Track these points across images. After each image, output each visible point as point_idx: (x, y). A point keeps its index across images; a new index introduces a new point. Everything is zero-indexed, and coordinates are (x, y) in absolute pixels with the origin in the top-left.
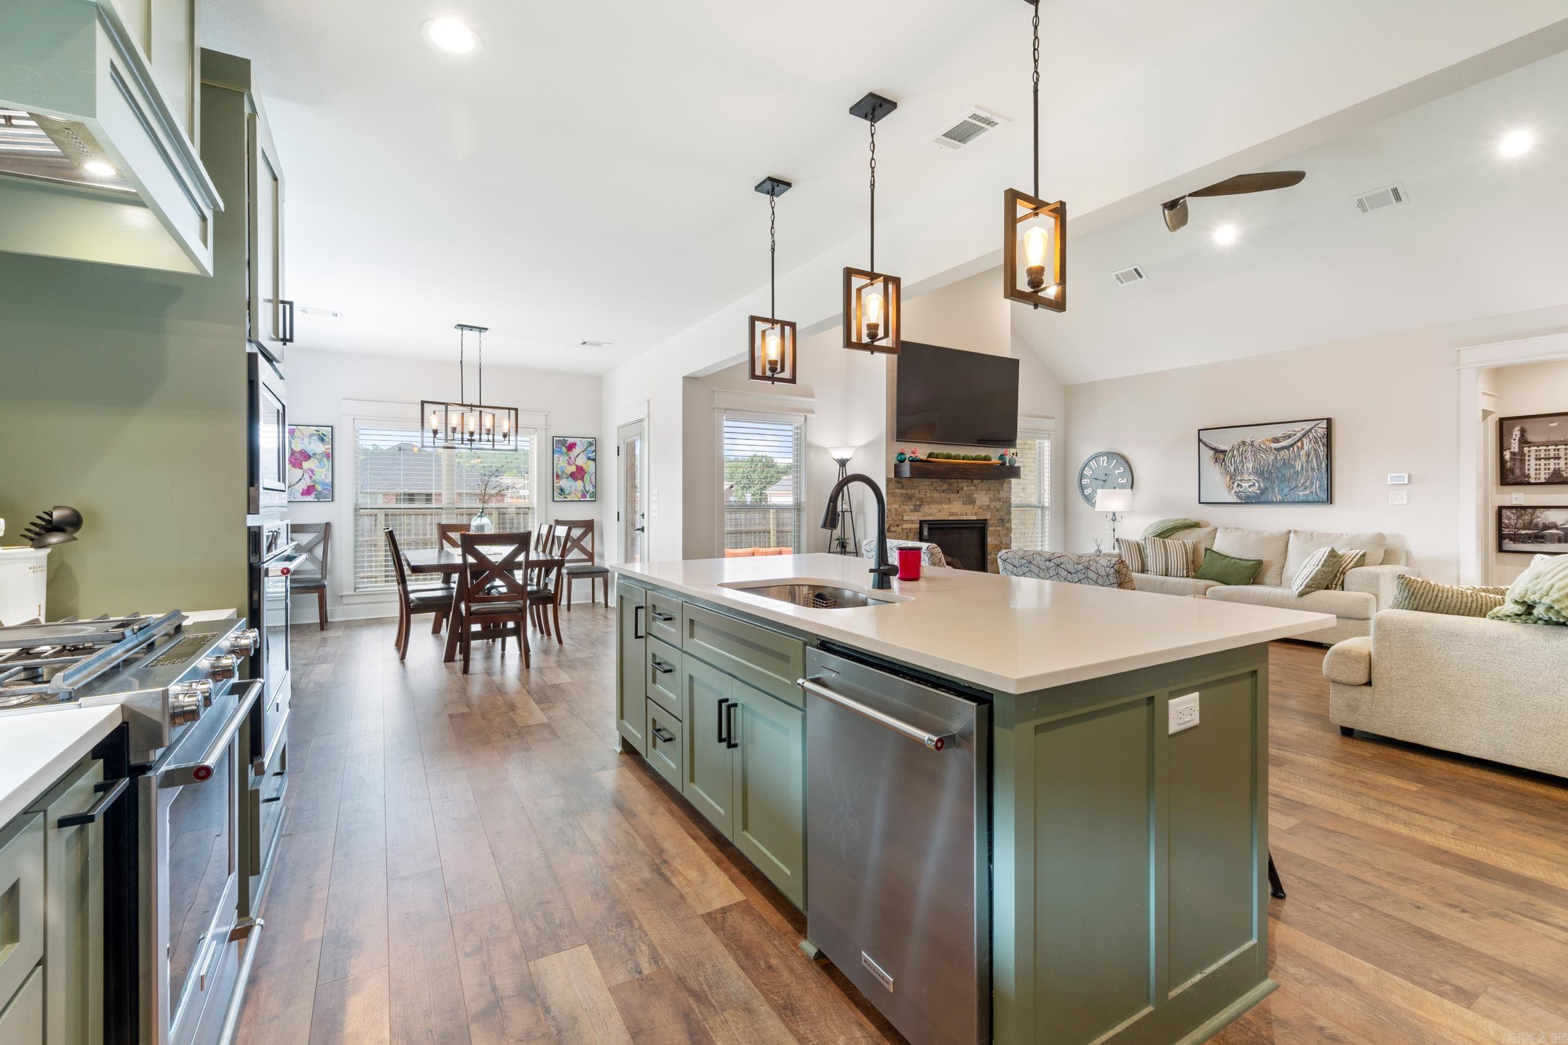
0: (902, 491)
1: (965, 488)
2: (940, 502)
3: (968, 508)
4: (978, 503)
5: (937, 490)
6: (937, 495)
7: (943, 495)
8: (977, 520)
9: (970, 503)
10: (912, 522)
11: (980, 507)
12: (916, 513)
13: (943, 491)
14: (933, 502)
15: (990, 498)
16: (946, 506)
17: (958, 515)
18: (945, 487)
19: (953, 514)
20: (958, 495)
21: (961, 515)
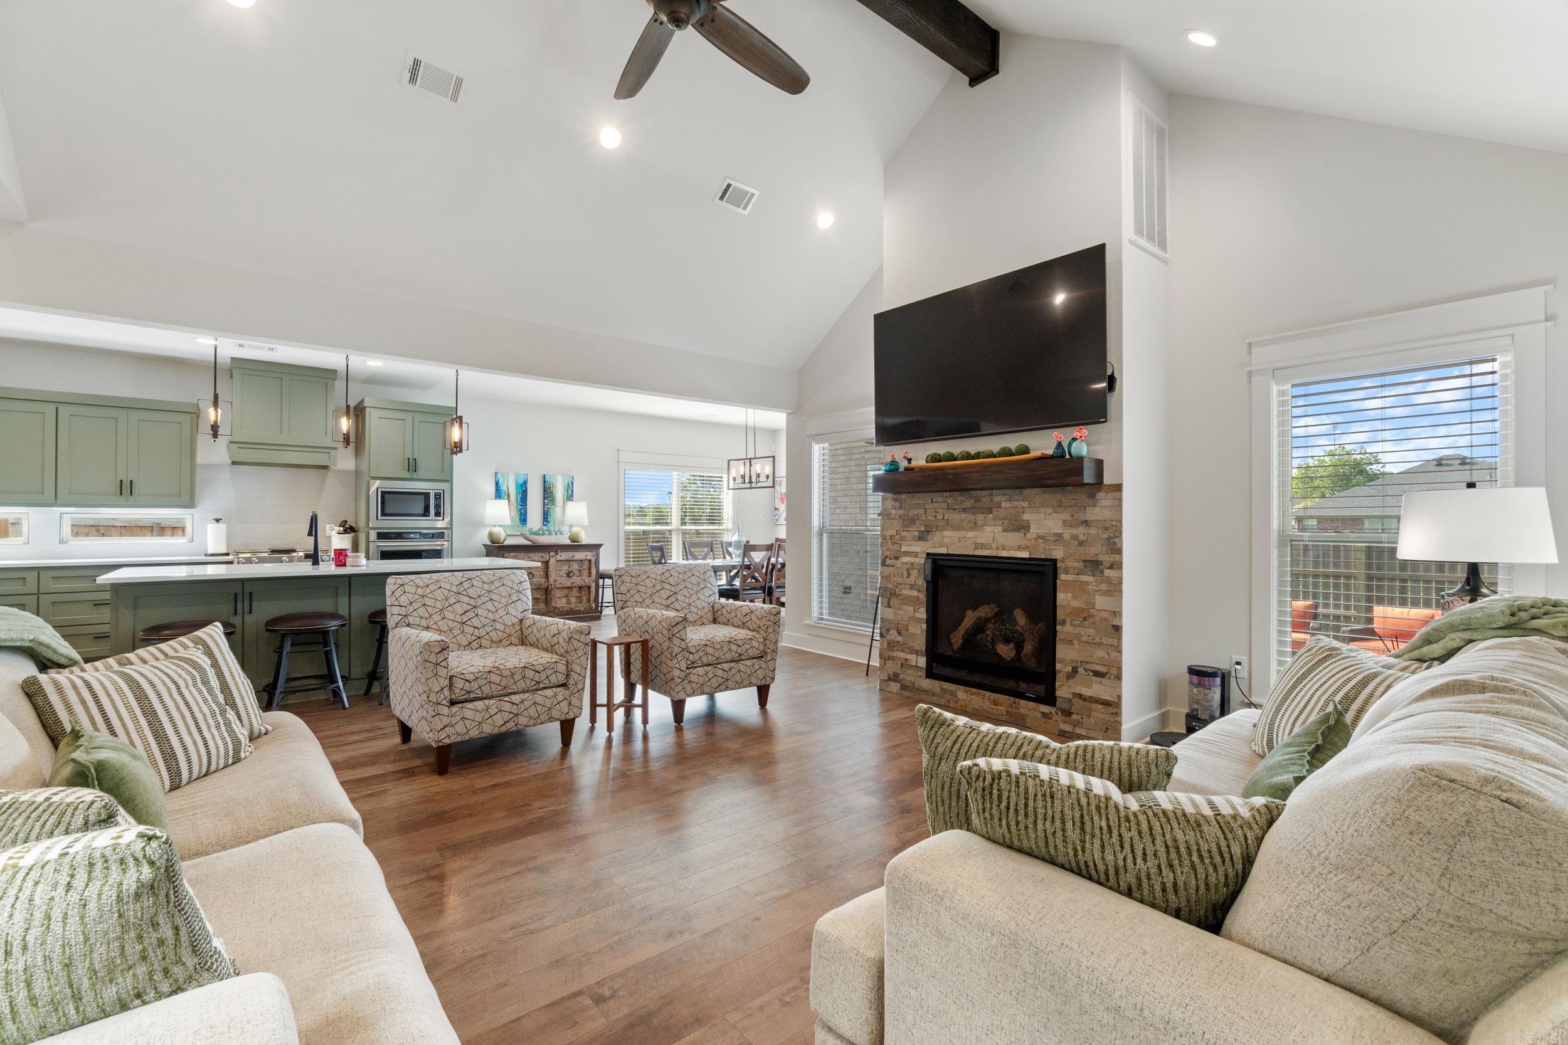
0: (900, 512)
1: (1004, 504)
2: (958, 528)
3: (1014, 538)
4: (1034, 530)
5: (954, 509)
6: (955, 517)
7: (964, 515)
8: (1030, 559)
9: (1017, 530)
10: (915, 555)
11: (1039, 537)
12: (921, 543)
13: (964, 510)
14: (948, 525)
15: (1065, 521)
16: (970, 534)
17: (991, 548)
18: (968, 504)
19: (983, 546)
20: (991, 516)
21: (997, 548)
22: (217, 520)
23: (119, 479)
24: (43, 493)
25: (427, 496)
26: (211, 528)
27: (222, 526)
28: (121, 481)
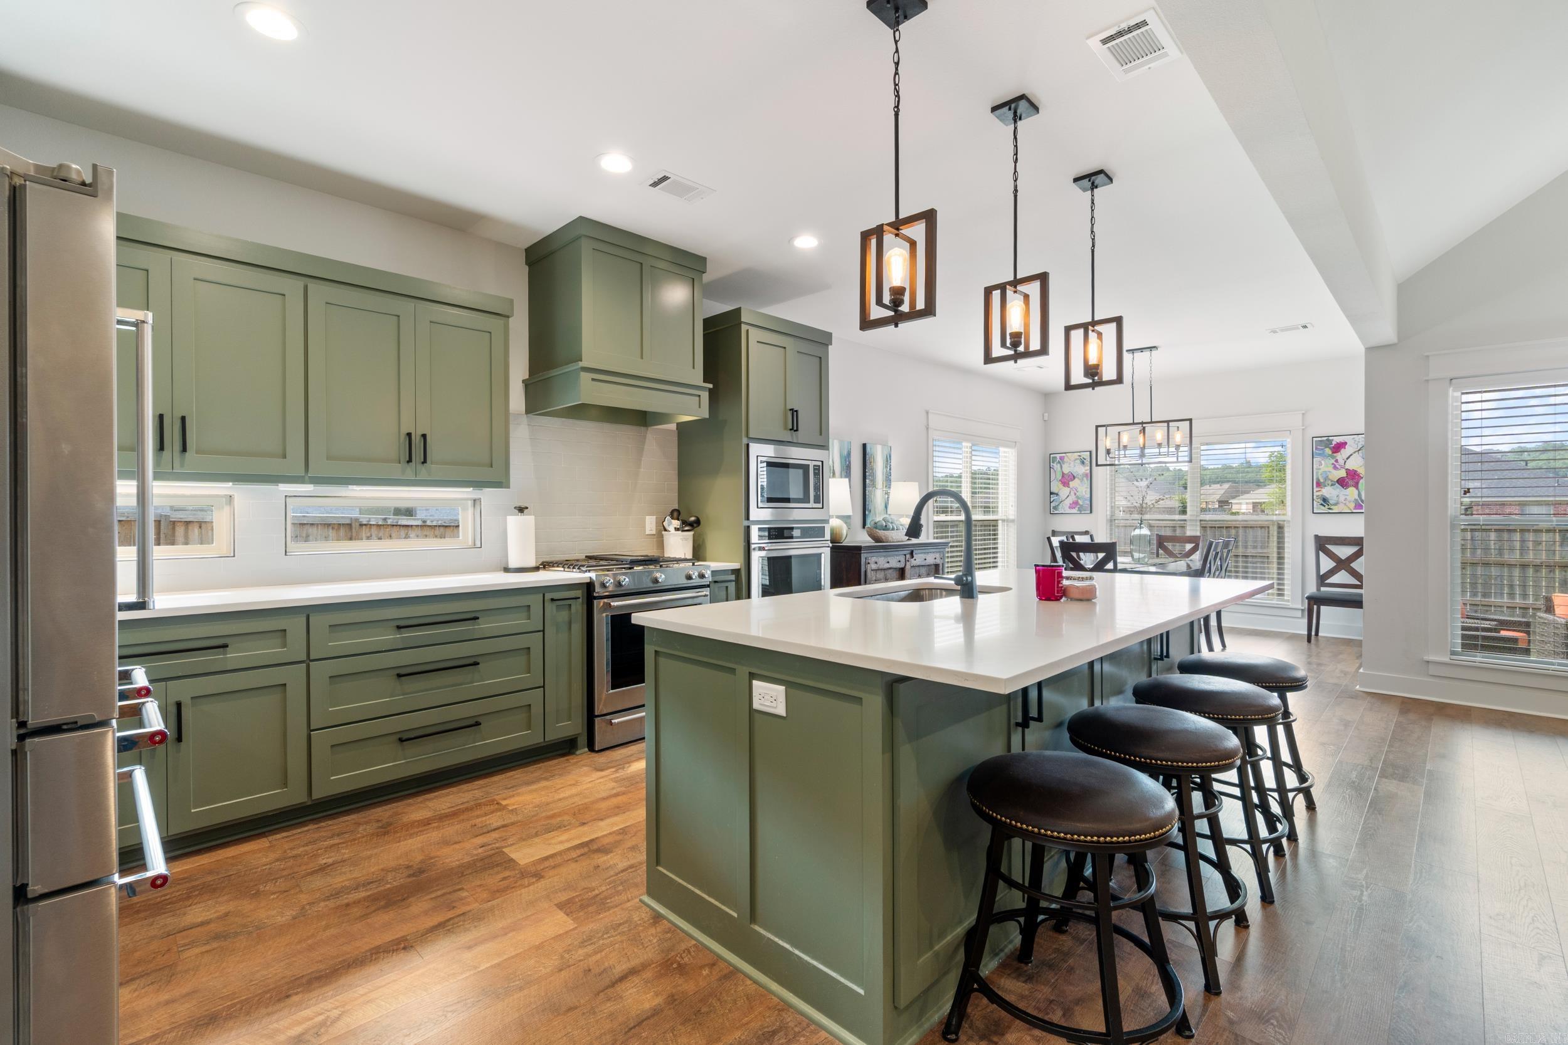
22: (521, 510)
23: (404, 431)
24: (284, 457)
25: (805, 468)
26: (514, 522)
27: (528, 519)
28: (409, 435)
